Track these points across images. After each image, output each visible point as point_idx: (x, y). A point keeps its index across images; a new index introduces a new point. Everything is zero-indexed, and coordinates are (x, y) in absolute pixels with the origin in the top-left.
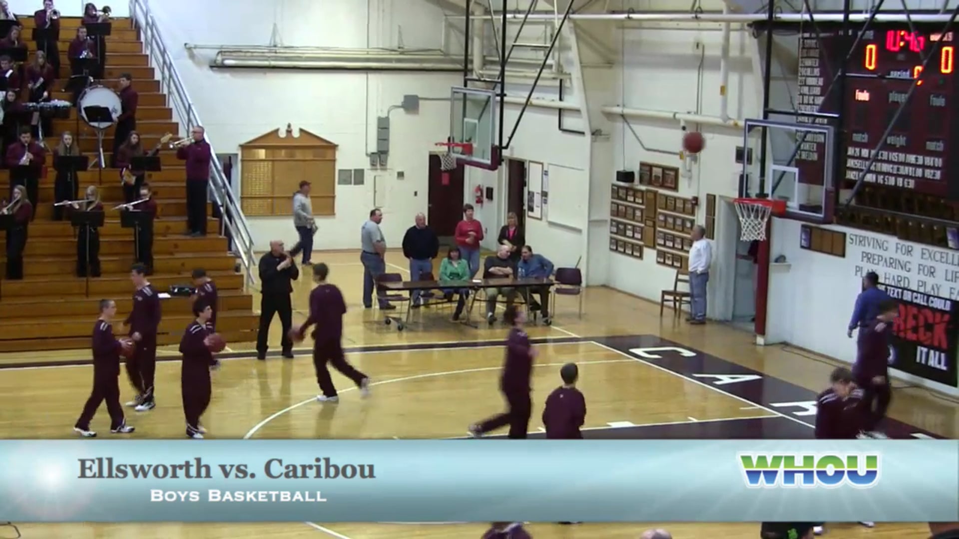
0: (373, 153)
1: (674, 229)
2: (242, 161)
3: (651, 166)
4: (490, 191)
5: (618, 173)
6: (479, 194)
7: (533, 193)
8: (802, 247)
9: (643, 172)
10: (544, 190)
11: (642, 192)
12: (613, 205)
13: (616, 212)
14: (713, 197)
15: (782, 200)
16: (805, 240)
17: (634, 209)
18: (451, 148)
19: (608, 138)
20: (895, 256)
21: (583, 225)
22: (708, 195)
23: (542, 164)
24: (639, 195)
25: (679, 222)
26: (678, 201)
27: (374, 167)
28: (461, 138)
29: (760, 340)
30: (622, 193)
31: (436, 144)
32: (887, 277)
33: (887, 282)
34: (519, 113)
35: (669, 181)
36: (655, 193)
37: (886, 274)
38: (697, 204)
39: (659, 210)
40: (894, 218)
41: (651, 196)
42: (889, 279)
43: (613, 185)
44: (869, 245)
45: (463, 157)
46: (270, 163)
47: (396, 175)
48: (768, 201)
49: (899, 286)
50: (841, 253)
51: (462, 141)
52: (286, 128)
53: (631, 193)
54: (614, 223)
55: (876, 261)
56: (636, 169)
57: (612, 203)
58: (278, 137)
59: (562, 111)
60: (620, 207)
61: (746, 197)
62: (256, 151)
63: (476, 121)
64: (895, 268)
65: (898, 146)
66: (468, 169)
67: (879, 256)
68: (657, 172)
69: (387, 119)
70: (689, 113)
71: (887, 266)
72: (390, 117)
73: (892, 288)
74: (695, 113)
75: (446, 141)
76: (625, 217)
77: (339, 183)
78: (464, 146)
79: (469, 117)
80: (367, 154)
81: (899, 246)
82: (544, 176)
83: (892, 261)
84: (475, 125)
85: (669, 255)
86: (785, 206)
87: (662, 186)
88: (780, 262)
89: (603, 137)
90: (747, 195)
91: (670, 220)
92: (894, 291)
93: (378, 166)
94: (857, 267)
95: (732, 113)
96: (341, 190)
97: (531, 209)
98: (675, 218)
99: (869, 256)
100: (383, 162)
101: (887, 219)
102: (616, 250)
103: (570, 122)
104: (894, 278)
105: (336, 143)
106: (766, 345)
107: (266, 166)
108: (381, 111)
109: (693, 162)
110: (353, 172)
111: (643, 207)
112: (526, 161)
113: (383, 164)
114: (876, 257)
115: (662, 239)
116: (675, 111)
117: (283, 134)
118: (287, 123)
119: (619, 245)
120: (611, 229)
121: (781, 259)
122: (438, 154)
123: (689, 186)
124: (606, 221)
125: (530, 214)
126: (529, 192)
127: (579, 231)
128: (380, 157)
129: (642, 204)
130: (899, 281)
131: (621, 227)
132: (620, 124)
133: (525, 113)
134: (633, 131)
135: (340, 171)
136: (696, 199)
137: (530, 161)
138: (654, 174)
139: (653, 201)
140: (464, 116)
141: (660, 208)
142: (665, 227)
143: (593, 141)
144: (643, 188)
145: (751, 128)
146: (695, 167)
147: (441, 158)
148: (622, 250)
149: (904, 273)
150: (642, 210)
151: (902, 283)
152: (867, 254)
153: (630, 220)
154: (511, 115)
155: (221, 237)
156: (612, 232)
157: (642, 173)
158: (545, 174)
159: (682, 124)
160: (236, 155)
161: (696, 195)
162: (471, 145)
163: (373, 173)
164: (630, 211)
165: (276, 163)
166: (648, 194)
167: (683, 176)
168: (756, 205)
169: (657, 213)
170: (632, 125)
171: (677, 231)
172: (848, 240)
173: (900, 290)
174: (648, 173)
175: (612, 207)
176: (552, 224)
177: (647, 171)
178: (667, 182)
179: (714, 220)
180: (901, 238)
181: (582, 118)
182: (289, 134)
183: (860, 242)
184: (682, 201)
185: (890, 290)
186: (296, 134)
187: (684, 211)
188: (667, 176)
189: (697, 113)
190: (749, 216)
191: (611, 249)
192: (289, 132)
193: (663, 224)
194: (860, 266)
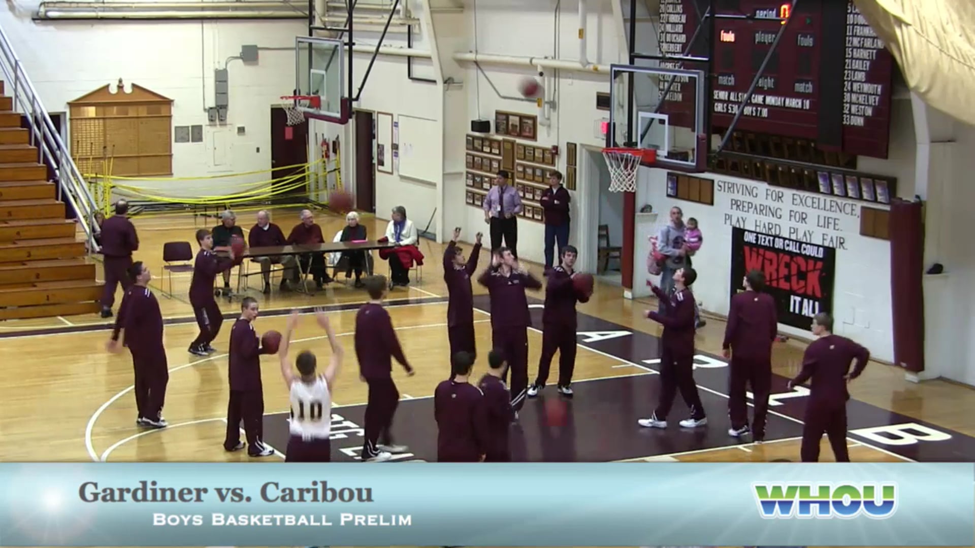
0: (211, 108)
1: (533, 180)
2: (71, 119)
3: (507, 115)
4: (336, 145)
5: (473, 123)
6: (325, 148)
7: (383, 146)
8: (669, 196)
9: (498, 121)
10: (394, 142)
11: (499, 142)
12: (468, 156)
13: (471, 164)
14: (573, 146)
15: (652, 149)
16: (672, 188)
17: (491, 160)
18: (297, 101)
19: (462, 86)
20: (765, 203)
21: (438, 179)
22: (568, 143)
23: (392, 115)
24: (495, 145)
25: (538, 173)
26: (536, 151)
27: (212, 123)
28: (307, 91)
29: (628, 294)
30: (477, 143)
31: (282, 98)
32: (758, 224)
33: (758, 230)
34: (369, 62)
35: (527, 130)
36: (513, 143)
37: (756, 221)
38: (557, 153)
39: (517, 161)
40: (762, 163)
41: (508, 146)
42: (760, 226)
43: (468, 136)
44: (738, 192)
45: (311, 110)
46: (101, 121)
47: (236, 130)
48: (638, 150)
49: (770, 233)
50: (709, 201)
51: (309, 94)
52: (117, 83)
53: (487, 143)
54: (470, 176)
55: (746, 209)
56: (492, 119)
57: (467, 154)
58: (109, 93)
59: (411, 59)
60: (476, 159)
61: (614, 146)
62: (86, 108)
63: (323, 72)
64: (766, 215)
65: (766, 89)
66: (312, 121)
67: (749, 203)
68: (514, 120)
69: (225, 71)
70: (546, 58)
71: (757, 213)
72: (228, 69)
73: (763, 236)
74: (552, 58)
75: (292, 95)
76: (481, 169)
77: (176, 141)
78: (311, 99)
79: (316, 69)
80: (205, 110)
81: (769, 193)
82: (394, 128)
83: (762, 208)
84: (323, 75)
85: (530, 208)
86: (655, 154)
87: (520, 135)
88: (647, 212)
89: (455, 84)
90: (615, 144)
91: (529, 171)
92: (765, 238)
93: (217, 122)
94: (726, 215)
95: (592, 57)
96: (178, 149)
97: (381, 163)
98: (534, 169)
99: (739, 203)
100: (221, 116)
101: (756, 165)
102: (473, 204)
103: (419, 70)
104: (765, 227)
105: (171, 98)
106: (633, 299)
107: (97, 124)
108: (219, 62)
109: (552, 110)
110: (190, 128)
111: (500, 158)
112: (374, 112)
113: (223, 119)
114: (746, 204)
115: (522, 191)
116: (532, 56)
117: (113, 90)
118: (118, 78)
119: (475, 198)
120: (466, 182)
121: (647, 208)
122: (283, 107)
123: (549, 135)
124: (461, 174)
125: (380, 168)
126: (378, 145)
127: (434, 185)
128: (218, 112)
129: (499, 154)
130: (770, 229)
131: (478, 179)
132: (473, 72)
133: (375, 62)
134: (486, 77)
135: (176, 128)
136: (556, 148)
137: (379, 113)
138: (510, 123)
139: (510, 151)
140: (310, 67)
141: (518, 159)
142: (524, 178)
143: (445, 91)
144: (500, 138)
145: (617, 74)
146: (554, 115)
147: (287, 112)
148: (479, 203)
149: (774, 220)
150: (499, 162)
151: (773, 230)
152: (736, 201)
153: (487, 171)
154: (360, 65)
155: (57, 202)
156: (468, 185)
157: (499, 123)
158: (395, 126)
159: (540, 70)
160: (65, 113)
161: (556, 144)
162: (319, 98)
163: (213, 129)
164: (486, 162)
165: (108, 121)
166: (505, 144)
167: (542, 124)
168: (625, 154)
169: (515, 164)
170: (487, 73)
171: (537, 182)
172: (716, 187)
173: (772, 238)
174: (505, 122)
175: (467, 158)
176: (403, 178)
177: (504, 120)
178: (525, 131)
179: (575, 170)
180: (770, 184)
181: (432, 65)
182: (120, 89)
183: (729, 188)
184: (541, 151)
185: (761, 238)
186: (128, 89)
187: (543, 161)
188: (525, 125)
189: (554, 58)
190: (619, 167)
191: (468, 203)
192: (120, 87)
193: (522, 175)
194: (730, 214)
